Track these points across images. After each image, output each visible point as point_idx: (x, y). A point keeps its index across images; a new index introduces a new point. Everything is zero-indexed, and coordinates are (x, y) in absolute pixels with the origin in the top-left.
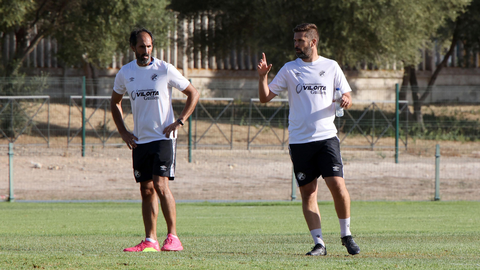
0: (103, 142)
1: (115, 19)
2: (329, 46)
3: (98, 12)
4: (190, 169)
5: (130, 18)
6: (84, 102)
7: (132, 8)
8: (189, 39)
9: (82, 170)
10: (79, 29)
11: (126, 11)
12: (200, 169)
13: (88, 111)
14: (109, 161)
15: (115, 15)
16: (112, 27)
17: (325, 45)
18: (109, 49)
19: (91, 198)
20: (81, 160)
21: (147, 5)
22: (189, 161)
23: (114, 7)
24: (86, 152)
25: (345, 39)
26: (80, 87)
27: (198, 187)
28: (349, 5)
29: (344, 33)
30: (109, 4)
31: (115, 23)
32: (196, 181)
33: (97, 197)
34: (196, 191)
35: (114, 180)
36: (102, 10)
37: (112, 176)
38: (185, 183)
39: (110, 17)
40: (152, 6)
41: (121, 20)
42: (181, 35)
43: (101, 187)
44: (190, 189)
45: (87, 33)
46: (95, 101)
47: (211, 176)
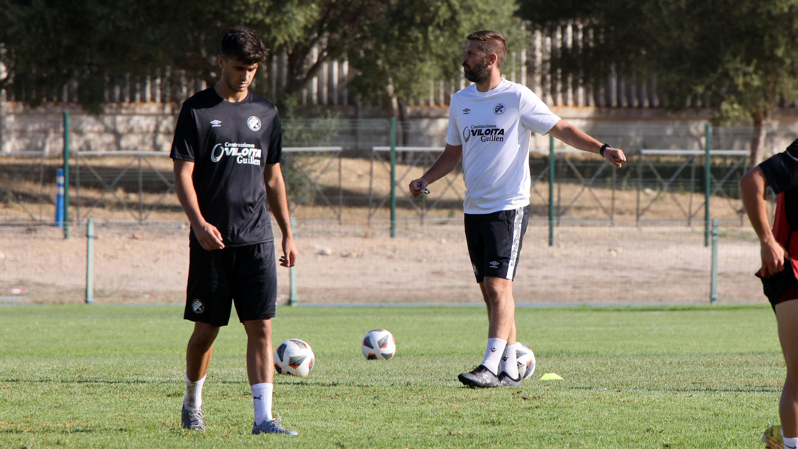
0: (422, 216)
1: (438, 32)
2: (756, 72)
3: (411, 22)
4: (551, 256)
5: (461, 30)
6: (393, 156)
7: (462, 16)
8: (544, 62)
9: (390, 258)
10: (384, 47)
11: (453, 22)
12: (567, 256)
13: (400, 170)
14: (431, 245)
15: (438, 26)
16: (433, 45)
17: (751, 69)
18: (428, 76)
19: (407, 299)
20: (390, 243)
21: (484, 12)
22: (551, 244)
23: (436, 14)
24: (397, 230)
25: (781, 62)
26: (387, 133)
27: (565, 283)
28: (786, 10)
29: (780, 52)
30: (428, 10)
31: (437, 38)
32: (562, 274)
33: (418, 299)
34: (562, 289)
35: (439, 273)
36: (418, 19)
37: (437, 267)
38: (545, 278)
39: (430, 29)
40: (493, 13)
41: (447, 34)
42: (532, 56)
43: (421, 284)
44: (553, 286)
45: (395, 53)
46: (404, 154)
47: (583, 267)
